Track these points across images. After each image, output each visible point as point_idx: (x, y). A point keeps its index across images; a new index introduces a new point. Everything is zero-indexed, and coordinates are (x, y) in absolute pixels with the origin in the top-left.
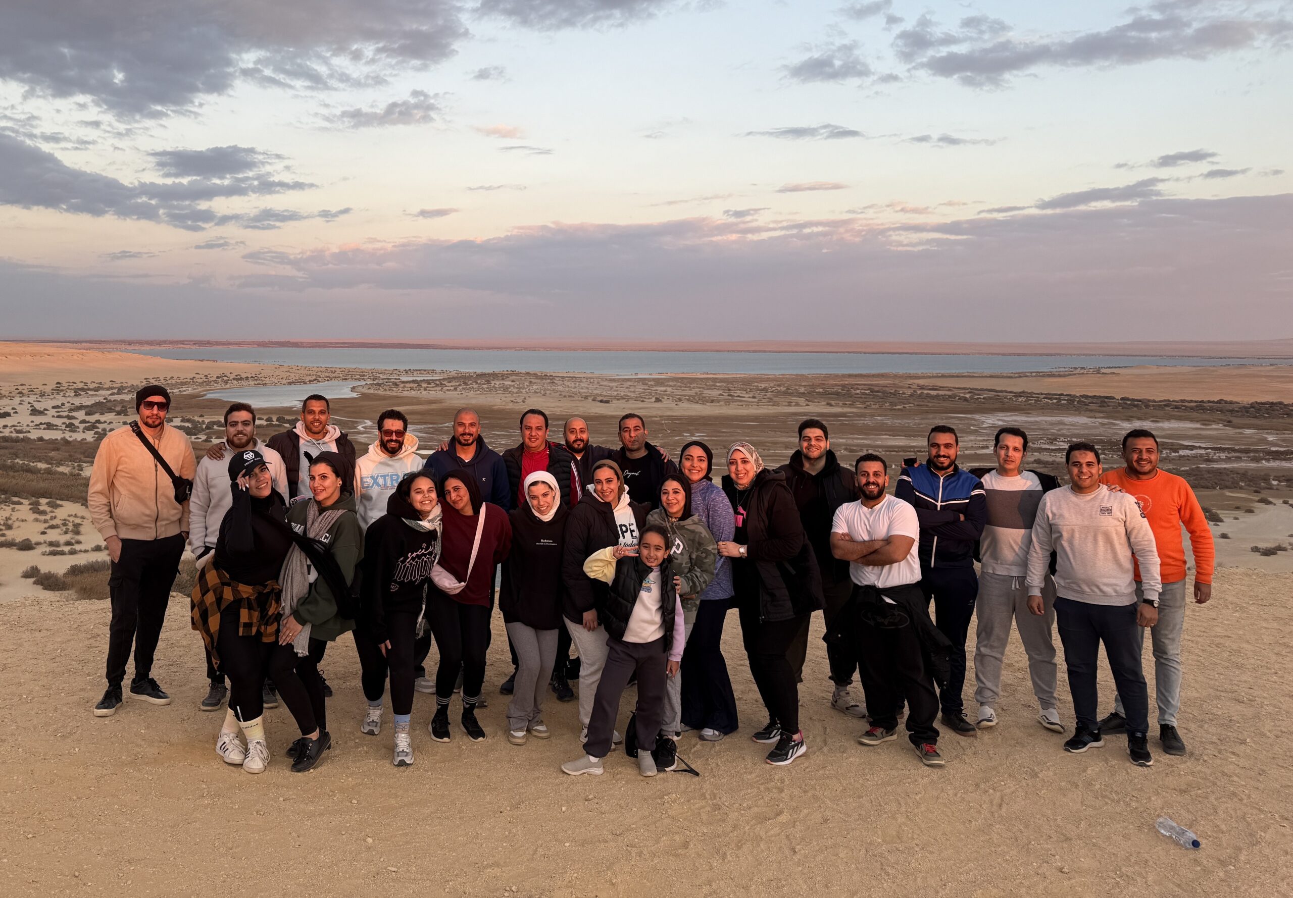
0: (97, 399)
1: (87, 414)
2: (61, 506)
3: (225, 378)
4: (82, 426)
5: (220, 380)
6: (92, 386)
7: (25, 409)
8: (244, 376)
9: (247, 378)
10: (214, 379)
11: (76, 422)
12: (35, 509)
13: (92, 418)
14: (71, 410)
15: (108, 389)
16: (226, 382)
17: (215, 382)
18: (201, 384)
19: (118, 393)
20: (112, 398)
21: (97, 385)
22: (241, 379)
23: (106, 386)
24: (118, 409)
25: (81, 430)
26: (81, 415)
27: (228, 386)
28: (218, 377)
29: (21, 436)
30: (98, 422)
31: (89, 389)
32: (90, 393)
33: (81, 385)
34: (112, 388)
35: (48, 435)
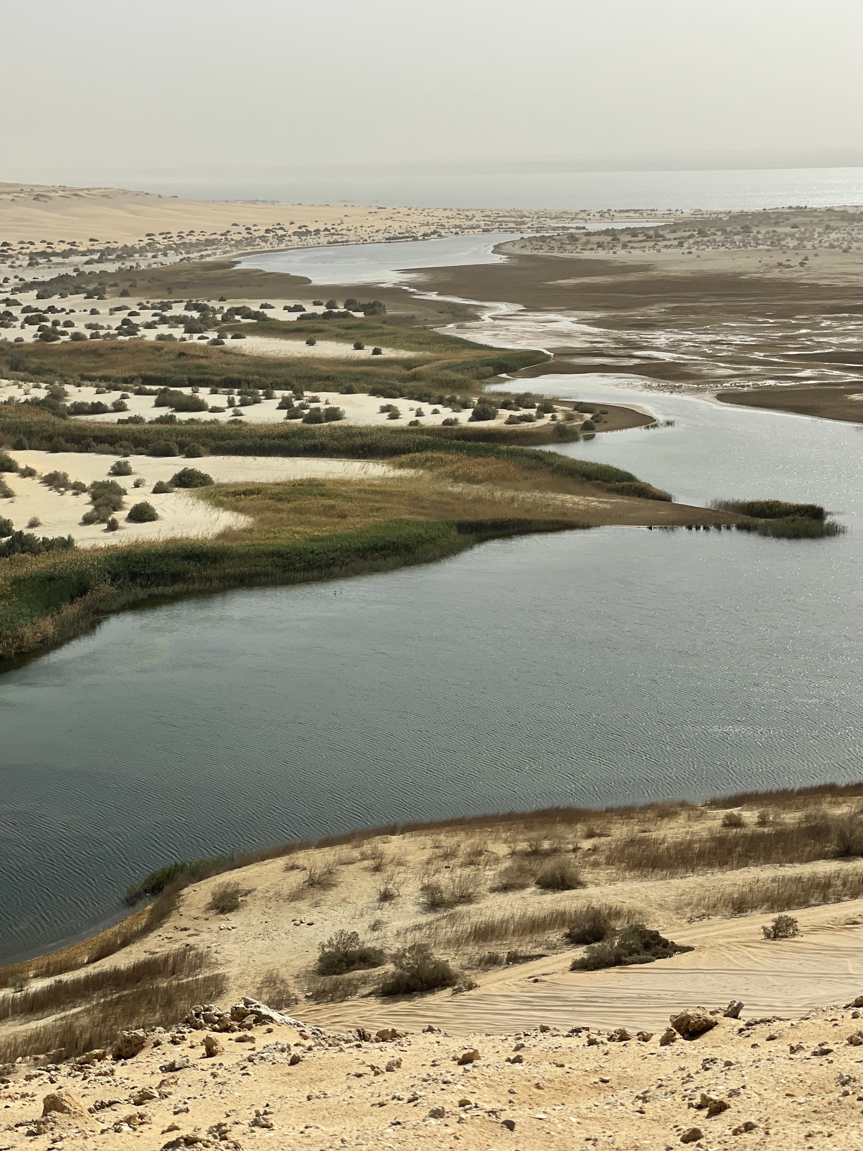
0: (63, 271)
1: (39, 297)
3: (280, 232)
4: (22, 317)
5: (271, 235)
6: (60, 248)
8: (312, 229)
9: (317, 232)
10: (262, 233)
11: (15, 311)
13: (43, 305)
14: (14, 291)
15: (84, 254)
16: (281, 239)
17: (263, 239)
18: (238, 243)
19: (100, 261)
20: (87, 269)
21: (68, 247)
22: (308, 232)
23: (81, 249)
24: (91, 287)
25: (18, 324)
26: (29, 298)
27: (282, 246)
28: (267, 231)
30: (52, 309)
31: (55, 254)
32: (54, 259)
33: (41, 247)
34: (92, 252)
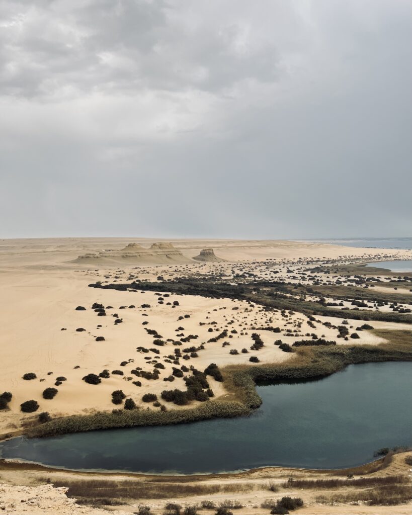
0: (317, 266)
1: (311, 273)
2: (294, 314)
3: (379, 256)
4: (308, 278)
5: (376, 257)
6: (315, 260)
7: (285, 270)
8: (389, 255)
9: (390, 256)
10: (373, 256)
11: (306, 276)
12: (283, 314)
13: (313, 275)
14: (304, 271)
15: (322, 261)
16: (379, 258)
17: (374, 258)
18: (366, 259)
19: (327, 263)
20: (324, 265)
21: (317, 259)
22: (387, 257)
23: (321, 260)
24: (326, 270)
25: (307, 280)
26: (308, 273)
27: (380, 260)
28: (375, 256)
29: (281, 281)
30: (316, 276)
31: (313, 261)
32: (314, 263)
33: (310, 259)
34: (324, 261)
35: (293, 282)
